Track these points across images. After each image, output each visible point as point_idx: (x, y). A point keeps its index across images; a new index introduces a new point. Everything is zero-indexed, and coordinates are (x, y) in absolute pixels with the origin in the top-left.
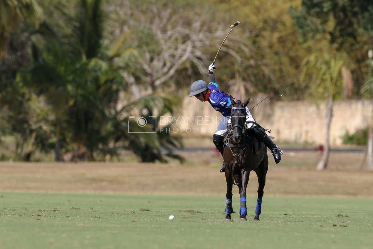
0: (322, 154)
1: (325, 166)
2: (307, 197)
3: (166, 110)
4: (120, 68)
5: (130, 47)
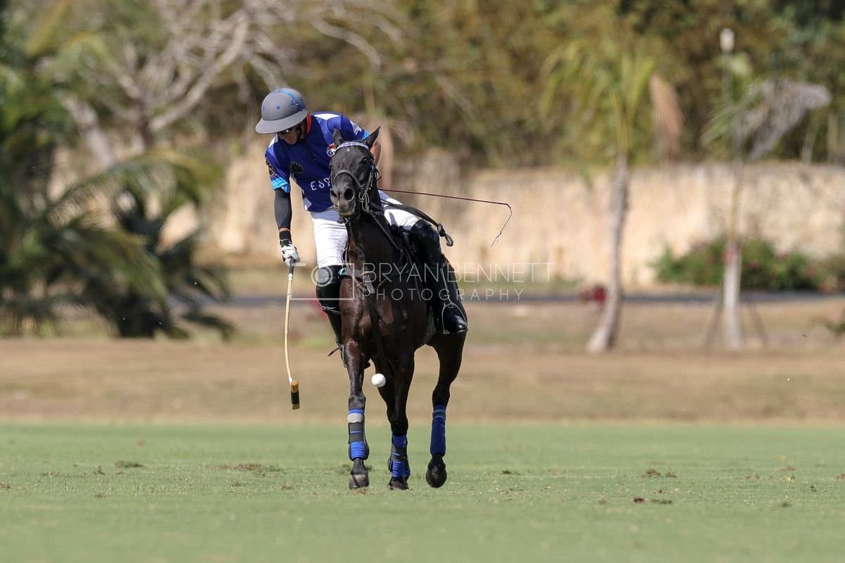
0: (601, 310)
1: (611, 341)
2: (565, 423)
3: (182, 197)
4: (56, 85)
5: (84, 29)
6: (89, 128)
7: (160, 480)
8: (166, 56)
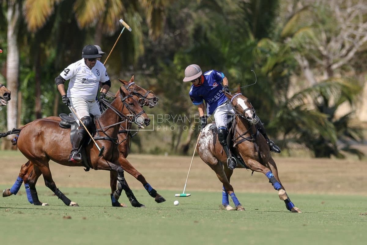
3: (344, 98)
4: (293, 49)
5: (305, 26)
7: (330, 219)
8: (339, 37)
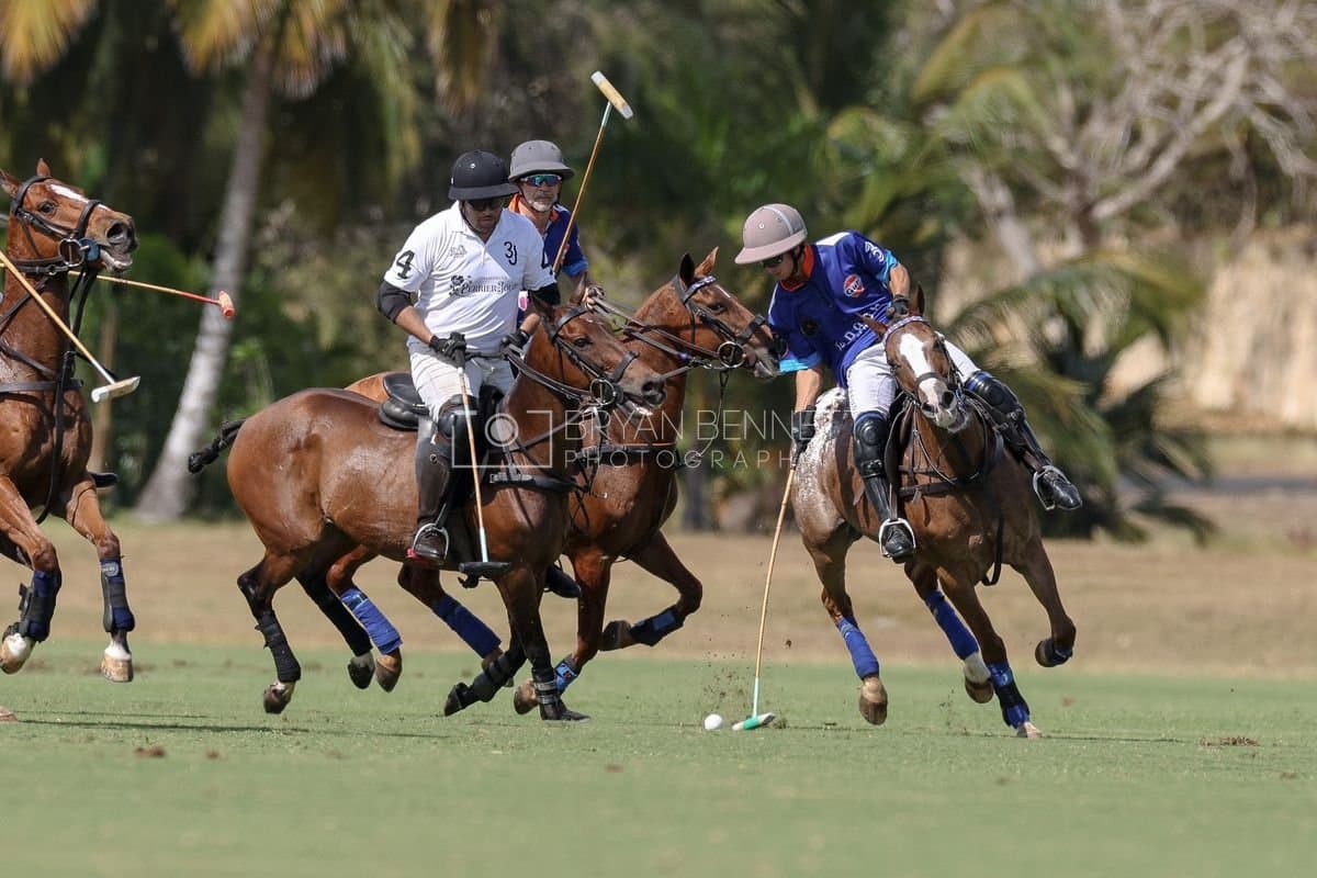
3: (1142, 325)
4: (954, 148)
5: (996, 63)
6: (999, 214)
8: (1119, 104)
